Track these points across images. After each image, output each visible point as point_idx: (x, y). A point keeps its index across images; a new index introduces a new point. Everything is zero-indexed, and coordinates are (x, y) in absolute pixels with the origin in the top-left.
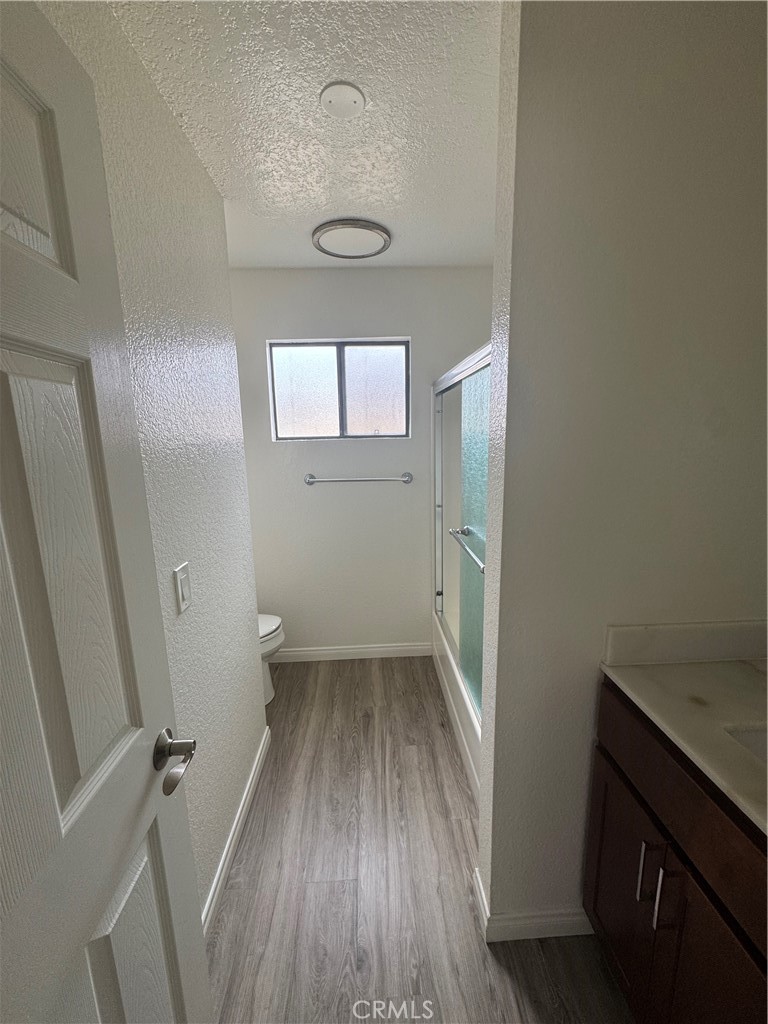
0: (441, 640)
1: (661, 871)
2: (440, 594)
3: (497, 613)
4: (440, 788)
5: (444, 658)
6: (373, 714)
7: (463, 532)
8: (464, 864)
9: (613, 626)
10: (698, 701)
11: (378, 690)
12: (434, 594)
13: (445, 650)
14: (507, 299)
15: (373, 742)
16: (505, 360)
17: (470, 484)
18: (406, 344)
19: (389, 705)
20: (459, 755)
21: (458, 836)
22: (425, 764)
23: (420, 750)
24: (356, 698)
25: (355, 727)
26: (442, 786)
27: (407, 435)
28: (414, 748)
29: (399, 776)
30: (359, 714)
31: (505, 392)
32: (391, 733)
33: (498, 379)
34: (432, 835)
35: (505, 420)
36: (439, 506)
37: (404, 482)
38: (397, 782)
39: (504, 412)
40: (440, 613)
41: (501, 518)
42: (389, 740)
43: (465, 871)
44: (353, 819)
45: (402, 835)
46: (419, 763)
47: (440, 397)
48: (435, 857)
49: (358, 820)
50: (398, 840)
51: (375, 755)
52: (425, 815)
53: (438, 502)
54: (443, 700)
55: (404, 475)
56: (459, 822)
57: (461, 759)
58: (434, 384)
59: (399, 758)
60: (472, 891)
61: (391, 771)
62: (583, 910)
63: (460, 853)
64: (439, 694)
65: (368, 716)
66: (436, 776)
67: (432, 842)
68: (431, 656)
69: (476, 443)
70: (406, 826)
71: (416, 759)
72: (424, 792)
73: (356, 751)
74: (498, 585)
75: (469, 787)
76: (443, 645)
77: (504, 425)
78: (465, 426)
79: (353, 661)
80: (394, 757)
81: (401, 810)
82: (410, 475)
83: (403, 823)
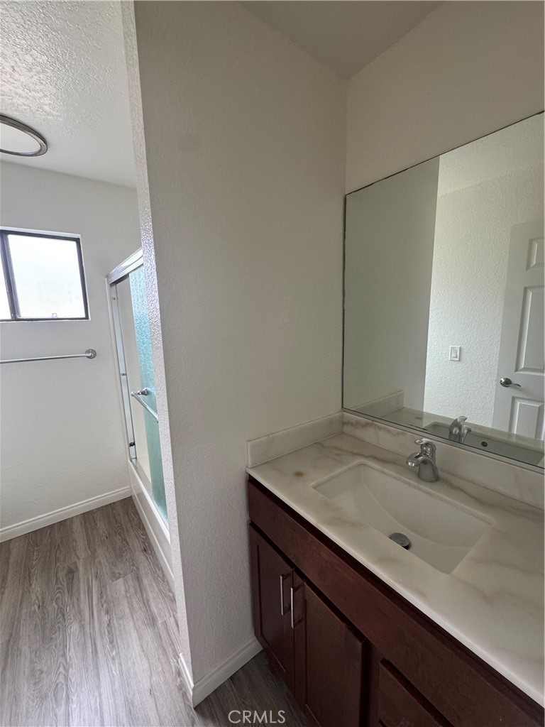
0: (137, 482)
1: (292, 589)
2: (133, 444)
3: (171, 453)
4: (146, 603)
5: (141, 495)
6: (77, 567)
7: (143, 393)
8: (171, 655)
9: (250, 441)
10: (299, 474)
11: (81, 544)
12: (127, 446)
13: (140, 488)
14: (149, 210)
15: (79, 594)
16: (153, 257)
17: (144, 355)
18: (77, 240)
19: (94, 552)
20: (161, 569)
21: (164, 636)
22: (132, 590)
23: (126, 581)
24: (57, 559)
25: (59, 588)
26: (148, 601)
27: (87, 318)
28: (121, 581)
29: (107, 612)
30: (61, 575)
31: (156, 282)
32: (96, 577)
33: (149, 272)
34: (142, 647)
35: (158, 303)
36: (123, 375)
37: (88, 357)
38: (106, 618)
39: (157, 297)
40: (134, 460)
41: (164, 379)
42: (95, 584)
43: (172, 661)
44: (61, 679)
45: (114, 663)
46: (126, 592)
47: (114, 287)
48: (146, 665)
49: (66, 678)
50: (110, 671)
51: (82, 606)
52: (134, 635)
53: (122, 371)
54: (144, 529)
55: (88, 352)
56: (165, 623)
57: (162, 572)
58: (107, 276)
59: (107, 596)
60: (179, 674)
61: (99, 611)
62: (255, 638)
63: (166, 648)
64: (141, 526)
65: (72, 573)
66: (142, 596)
67: (142, 654)
68: (131, 497)
69: (145, 323)
70: (118, 654)
71: (123, 589)
72: (132, 616)
73: (61, 611)
74: (169, 431)
75: (170, 591)
76: (139, 485)
77: (158, 307)
78: (135, 310)
79: (52, 526)
80: (102, 597)
81: (111, 642)
82: (93, 351)
83: (114, 653)
